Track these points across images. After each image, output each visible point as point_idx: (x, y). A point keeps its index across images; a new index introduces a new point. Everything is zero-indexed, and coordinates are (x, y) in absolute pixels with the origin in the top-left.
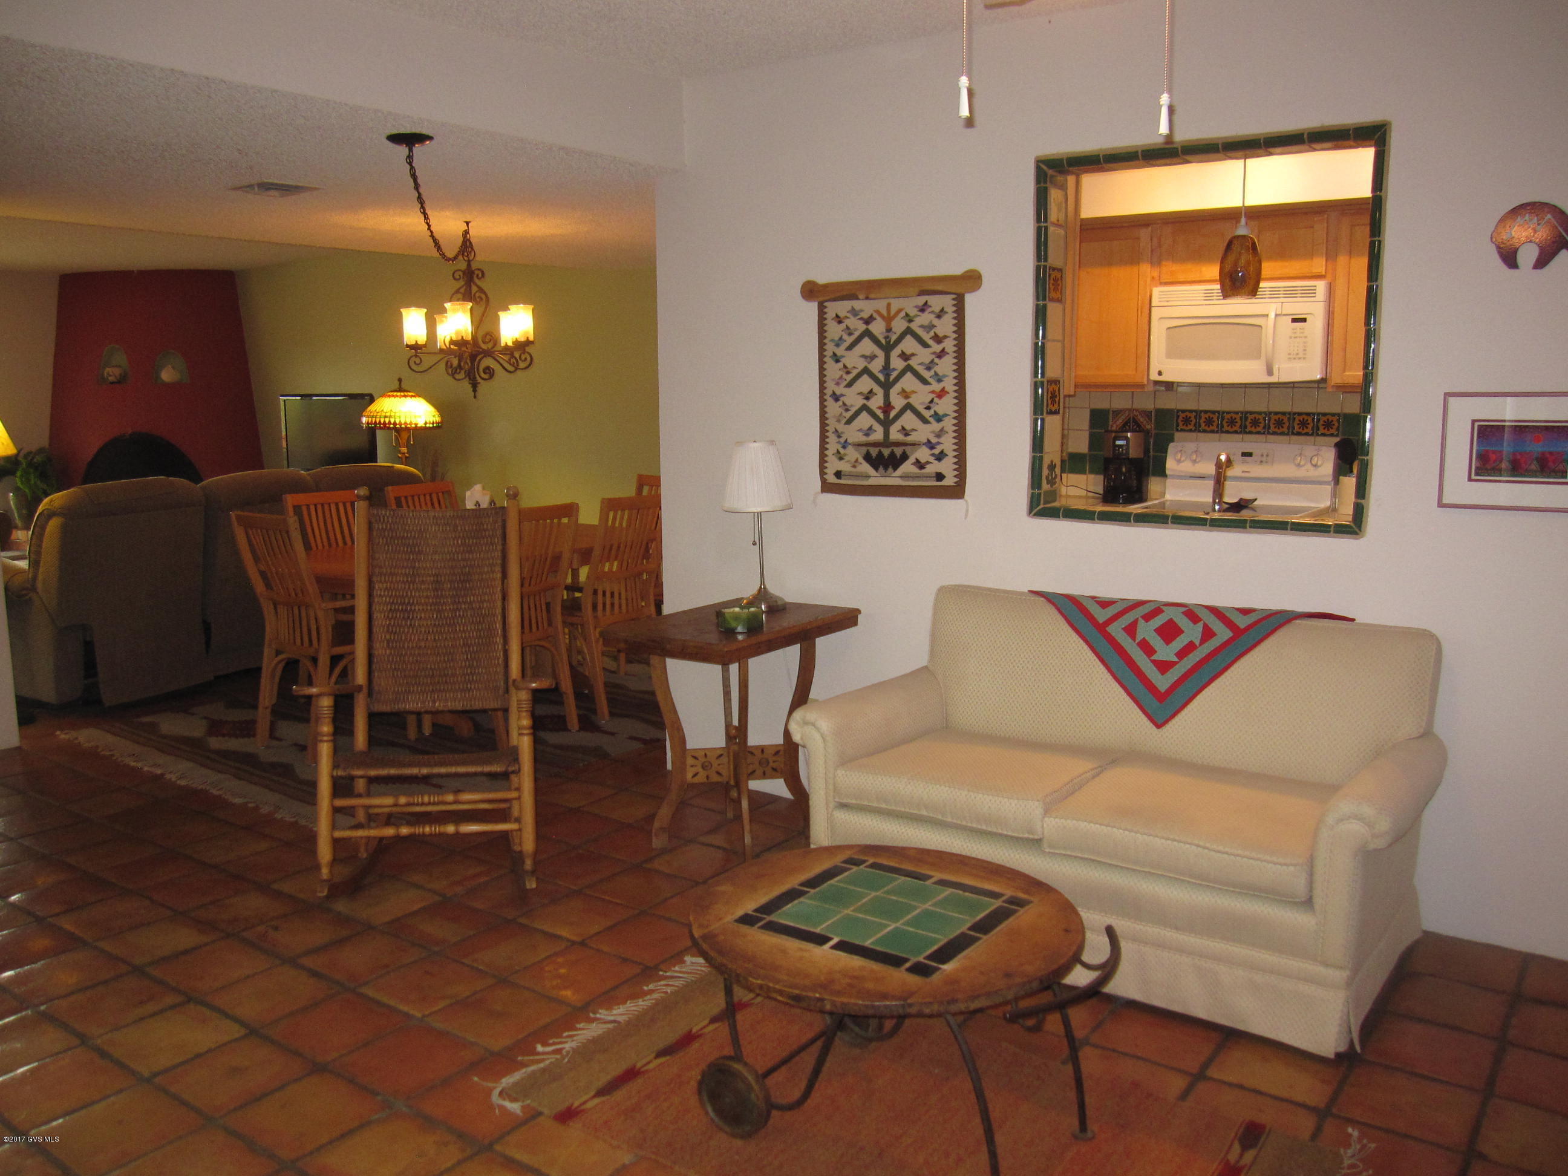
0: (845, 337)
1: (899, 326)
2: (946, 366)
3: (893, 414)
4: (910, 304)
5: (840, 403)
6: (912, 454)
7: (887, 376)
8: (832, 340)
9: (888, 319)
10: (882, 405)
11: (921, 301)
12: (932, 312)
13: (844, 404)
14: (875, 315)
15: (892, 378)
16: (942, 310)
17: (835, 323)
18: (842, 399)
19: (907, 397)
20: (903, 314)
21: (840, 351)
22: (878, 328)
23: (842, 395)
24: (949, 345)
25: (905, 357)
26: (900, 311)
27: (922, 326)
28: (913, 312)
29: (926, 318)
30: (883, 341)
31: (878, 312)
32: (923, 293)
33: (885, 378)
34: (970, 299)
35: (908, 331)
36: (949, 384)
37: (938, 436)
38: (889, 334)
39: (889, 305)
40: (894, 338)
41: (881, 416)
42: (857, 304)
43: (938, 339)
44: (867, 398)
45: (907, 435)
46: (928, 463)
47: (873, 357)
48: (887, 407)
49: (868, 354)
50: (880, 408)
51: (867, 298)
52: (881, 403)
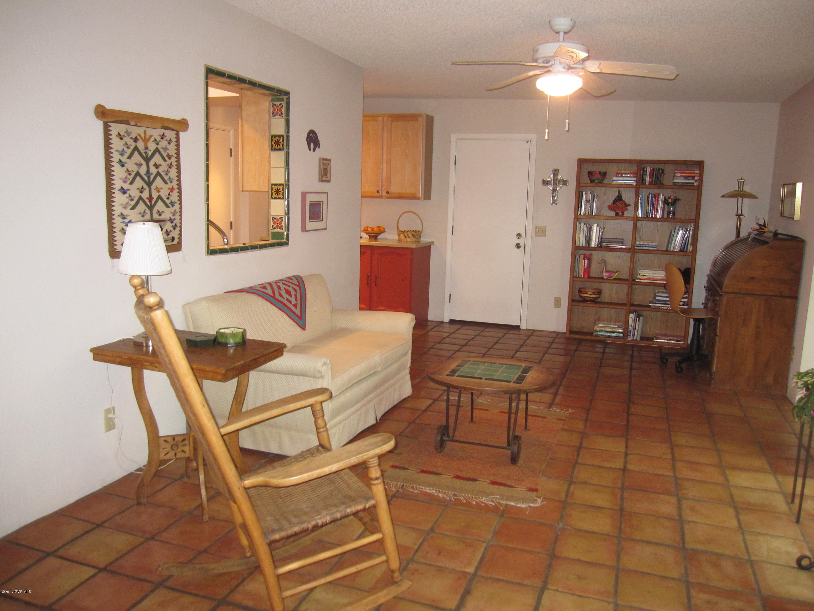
0: (126, 149)
1: (152, 146)
2: (173, 172)
3: (153, 202)
4: (156, 133)
5: (127, 195)
6: (164, 226)
7: (149, 177)
8: (117, 151)
9: (146, 141)
10: (149, 197)
11: (161, 131)
12: (166, 140)
13: (130, 196)
14: (138, 137)
15: (151, 179)
16: (170, 140)
17: (118, 139)
18: (128, 192)
19: (159, 192)
20: (152, 139)
21: (124, 159)
22: (141, 145)
23: (128, 190)
24: (173, 160)
25: (157, 166)
26: (151, 136)
27: (162, 148)
28: (158, 139)
29: (163, 143)
30: (144, 155)
31: (139, 135)
32: (164, 128)
33: (148, 179)
34: (182, 134)
35: (157, 150)
36: (175, 183)
37: (174, 215)
38: (147, 151)
39: (145, 132)
40: (150, 153)
41: (149, 203)
42: (131, 128)
43: (169, 157)
44: (141, 192)
45: (160, 215)
46: (171, 231)
47: (140, 165)
48: (150, 199)
49: (138, 162)
50: (147, 198)
51: (136, 125)
52: (148, 196)
